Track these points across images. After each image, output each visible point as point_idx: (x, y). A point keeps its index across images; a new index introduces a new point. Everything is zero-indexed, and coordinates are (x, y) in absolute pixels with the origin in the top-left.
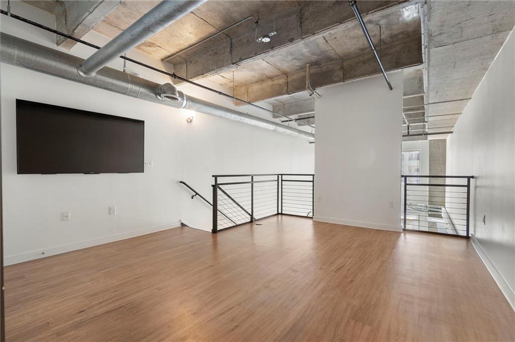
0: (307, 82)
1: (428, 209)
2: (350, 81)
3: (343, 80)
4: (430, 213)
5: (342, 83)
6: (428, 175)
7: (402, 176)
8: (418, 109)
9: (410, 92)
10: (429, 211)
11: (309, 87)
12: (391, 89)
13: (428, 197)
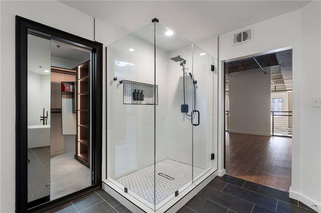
0: (227, 71)
1: (288, 130)
2: (246, 71)
3: (244, 70)
4: (289, 132)
5: (243, 71)
6: (288, 111)
7: (271, 112)
8: (280, 78)
9: (275, 73)
10: (289, 131)
11: (227, 73)
12: (266, 74)
13: (288, 123)
